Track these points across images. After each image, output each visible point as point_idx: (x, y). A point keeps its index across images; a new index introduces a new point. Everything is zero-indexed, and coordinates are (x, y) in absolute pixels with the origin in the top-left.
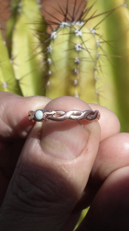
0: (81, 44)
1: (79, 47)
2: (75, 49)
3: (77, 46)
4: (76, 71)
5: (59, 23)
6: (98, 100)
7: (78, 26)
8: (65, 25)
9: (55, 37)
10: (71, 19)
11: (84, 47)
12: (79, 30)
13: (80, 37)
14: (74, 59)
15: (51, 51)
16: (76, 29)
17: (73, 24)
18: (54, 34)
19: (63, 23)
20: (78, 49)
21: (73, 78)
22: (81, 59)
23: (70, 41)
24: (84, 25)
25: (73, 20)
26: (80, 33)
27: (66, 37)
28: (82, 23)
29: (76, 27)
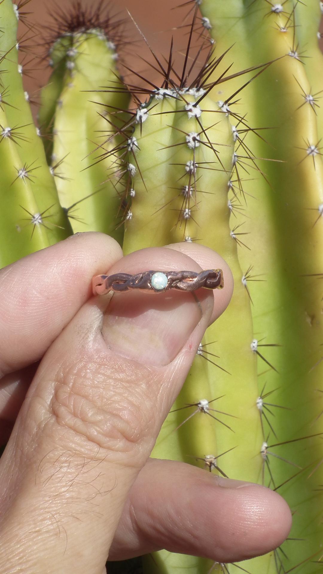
0: (199, 134)
1: (194, 139)
2: (186, 143)
3: (190, 139)
5: (154, 90)
7: (193, 96)
8: (165, 94)
9: (144, 119)
10: (178, 83)
11: (204, 140)
12: (195, 106)
13: (197, 118)
14: (185, 165)
15: (135, 148)
16: (188, 104)
17: (182, 92)
18: (141, 113)
19: (162, 91)
20: (192, 144)
21: (180, 204)
22: (197, 165)
23: (175, 127)
24: (205, 95)
25: (183, 85)
26: (196, 111)
27: (168, 119)
28: (202, 92)
29: (188, 99)
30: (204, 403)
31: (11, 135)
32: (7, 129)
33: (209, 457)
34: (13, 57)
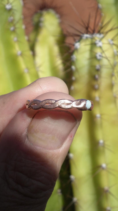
0: (102, 53)
1: (100, 56)
2: (95, 58)
3: (98, 55)
4: (97, 76)
5: (81, 35)
7: (98, 37)
8: (87, 38)
9: (78, 47)
10: (91, 32)
11: (103, 55)
12: (100, 41)
13: (100, 47)
14: (95, 66)
15: (75, 60)
16: (96, 40)
17: (94, 36)
18: (77, 45)
19: (86, 35)
20: (98, 57)
21: (95, 83)
22: (101, 66)
23: (91, 51)
24: (103, 37)
25: (94, 32)
26: (100, 44)
27: (88, 47)
29: (96, 38)
30: (104, 165)
31: (22, 55)
32: (20, 52)
33: (106, 188)
34: (21, 22)
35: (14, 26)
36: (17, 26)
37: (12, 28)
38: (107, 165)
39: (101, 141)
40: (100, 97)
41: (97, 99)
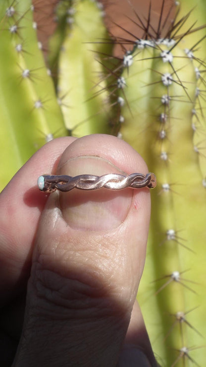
0: (172, 75)
1: (168, 79)
2: (161, 82)
3: (165, 78)
4: (163, 116)
5: (137, 41)
6: (197, 162)
7: (166, 45)
8: (145, 45)
9: (130, 64)
10: (155, 36)
11: (176, 79)
12: (168, 53)
13: (170, 63)
14: (161, 98)
15: (123, 86)
16: (163, 52)
17: (158, 43)
18: (128, 59)
19: (143, 42)
20: (166, 82)
21: (158, 127)
22: (171, 98)
23: (153, 69)
24: (176, 45)
25: (158, 36)
26: (169, 57)
27: (148, 64)
28: (173, 42)
29: (163, 48)
30: (176, 274)
31: (29, 76)
32: (26, 71)
33: (180, 314)
34: (30, 16)
35: (17, 24)
36: (22, 24)
37: (13, 29)
38: (181, 273)
39: (171, 232)
40: (168, 154)
41: (165, 156)
